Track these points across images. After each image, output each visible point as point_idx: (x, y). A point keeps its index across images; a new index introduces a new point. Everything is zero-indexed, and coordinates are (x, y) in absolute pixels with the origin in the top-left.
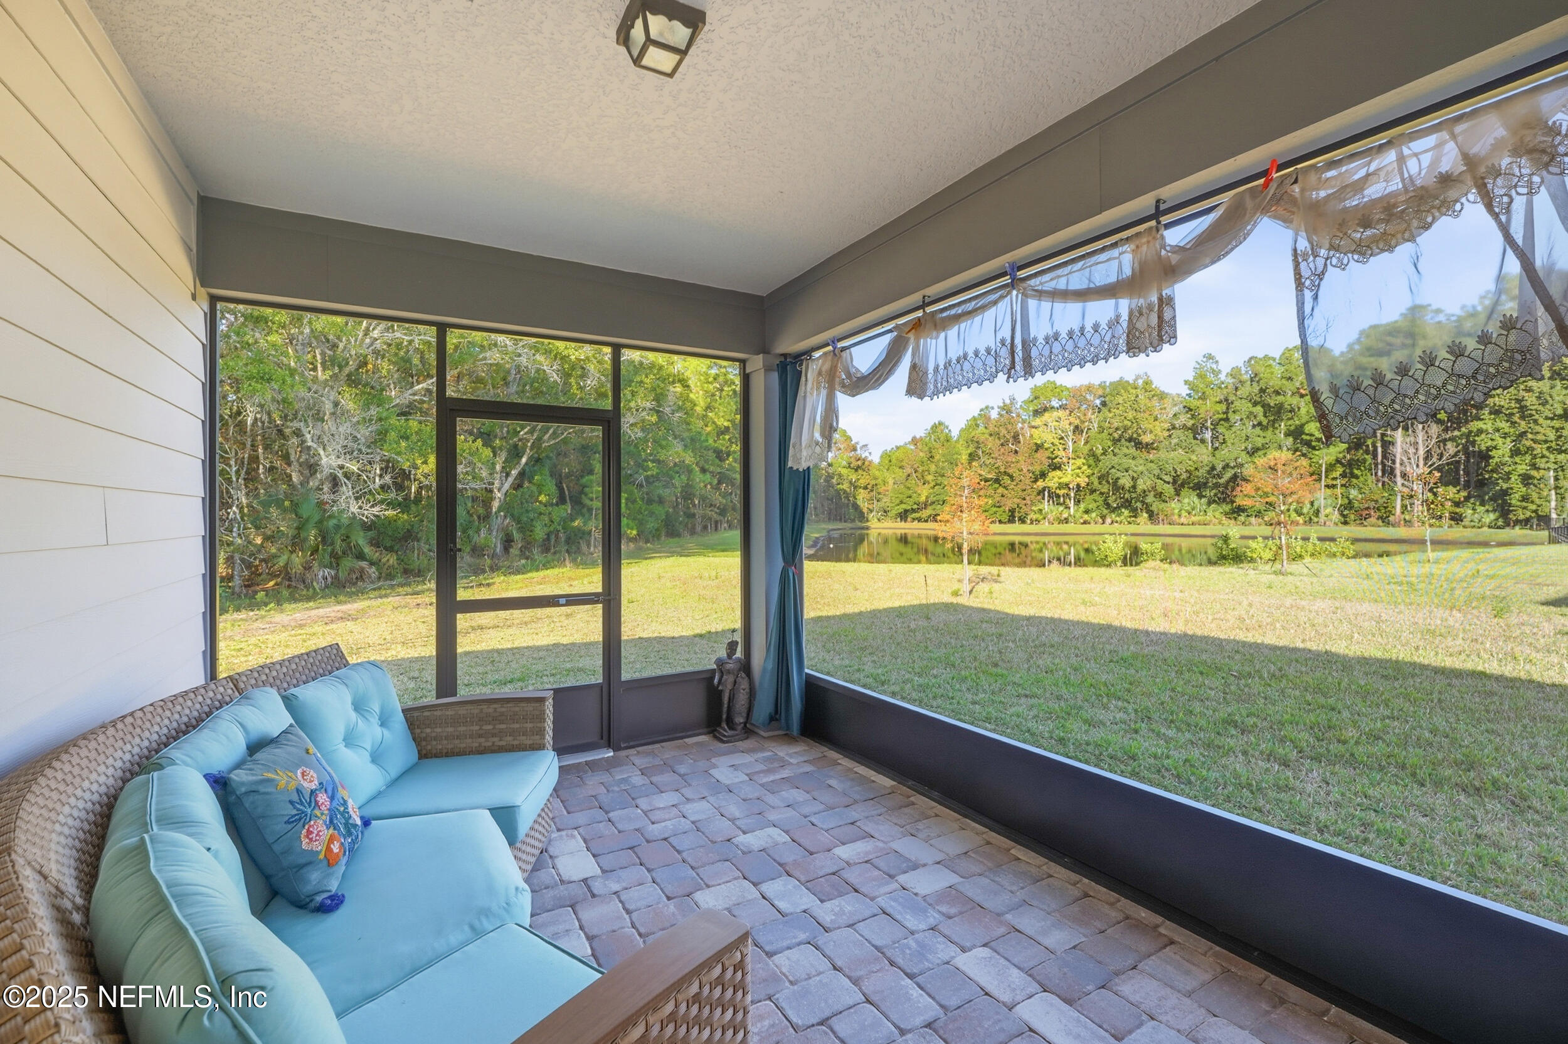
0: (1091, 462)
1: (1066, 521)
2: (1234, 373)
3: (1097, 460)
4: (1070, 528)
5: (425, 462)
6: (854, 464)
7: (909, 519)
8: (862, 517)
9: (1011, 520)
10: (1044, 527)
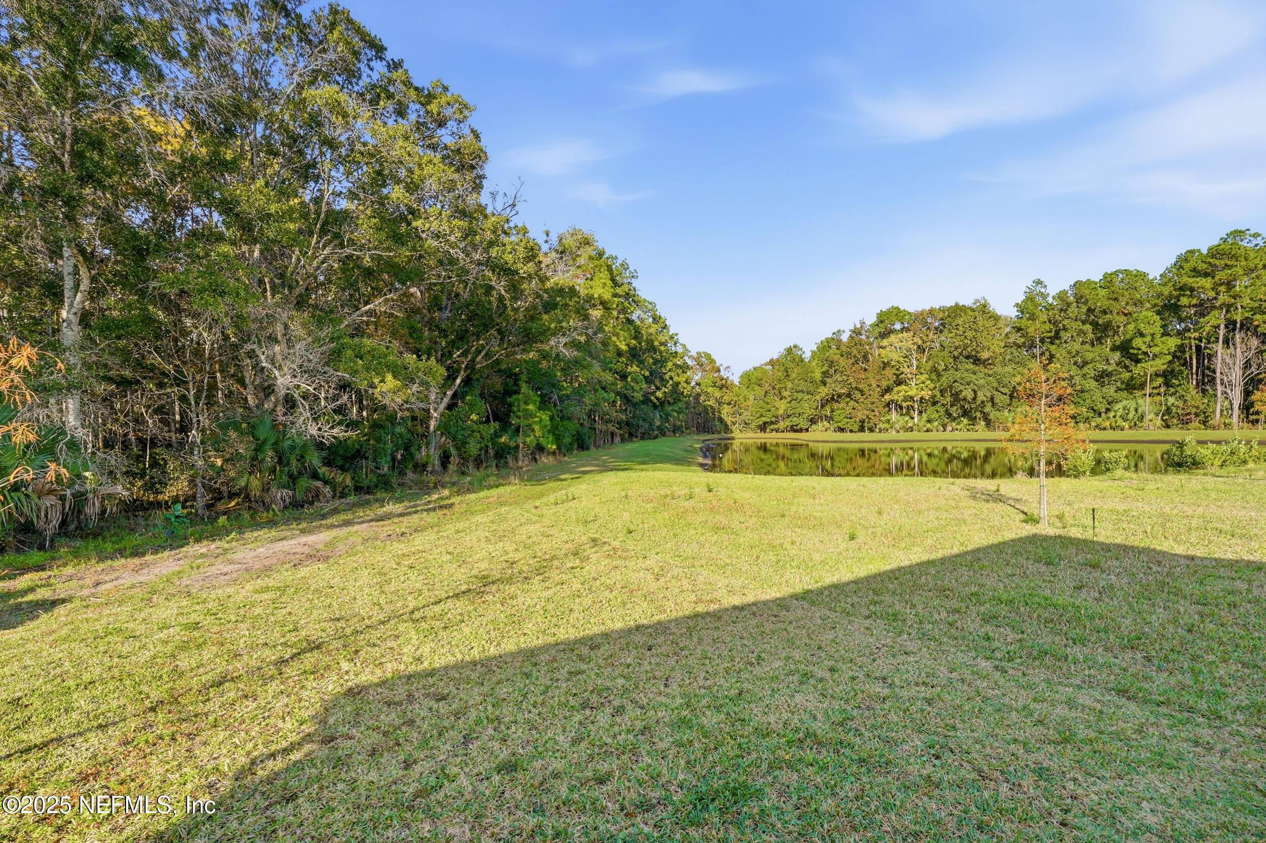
0: (934, 376)
1: (911, 429)
2: (1061, 296)
3: (939, 375)
4: (915, 435)
5: (382, 381)
6: (719, 383)
7: (768, 430)
8: (727, 429)
9: (862, 429)
10: (892, 435)
